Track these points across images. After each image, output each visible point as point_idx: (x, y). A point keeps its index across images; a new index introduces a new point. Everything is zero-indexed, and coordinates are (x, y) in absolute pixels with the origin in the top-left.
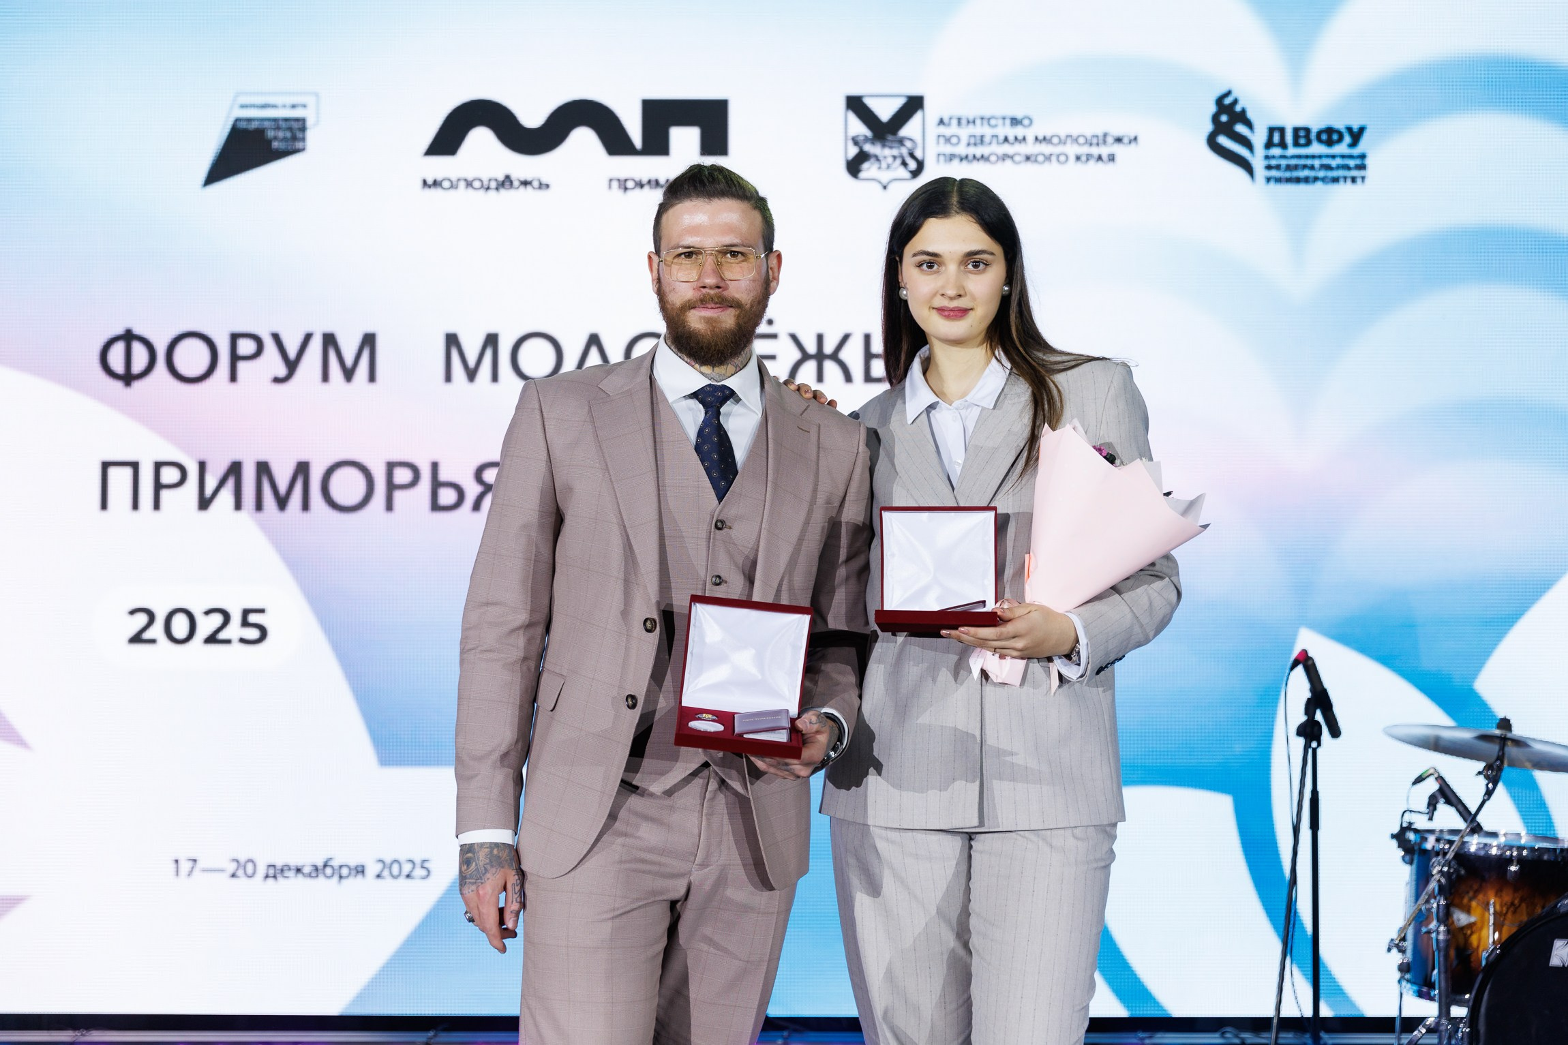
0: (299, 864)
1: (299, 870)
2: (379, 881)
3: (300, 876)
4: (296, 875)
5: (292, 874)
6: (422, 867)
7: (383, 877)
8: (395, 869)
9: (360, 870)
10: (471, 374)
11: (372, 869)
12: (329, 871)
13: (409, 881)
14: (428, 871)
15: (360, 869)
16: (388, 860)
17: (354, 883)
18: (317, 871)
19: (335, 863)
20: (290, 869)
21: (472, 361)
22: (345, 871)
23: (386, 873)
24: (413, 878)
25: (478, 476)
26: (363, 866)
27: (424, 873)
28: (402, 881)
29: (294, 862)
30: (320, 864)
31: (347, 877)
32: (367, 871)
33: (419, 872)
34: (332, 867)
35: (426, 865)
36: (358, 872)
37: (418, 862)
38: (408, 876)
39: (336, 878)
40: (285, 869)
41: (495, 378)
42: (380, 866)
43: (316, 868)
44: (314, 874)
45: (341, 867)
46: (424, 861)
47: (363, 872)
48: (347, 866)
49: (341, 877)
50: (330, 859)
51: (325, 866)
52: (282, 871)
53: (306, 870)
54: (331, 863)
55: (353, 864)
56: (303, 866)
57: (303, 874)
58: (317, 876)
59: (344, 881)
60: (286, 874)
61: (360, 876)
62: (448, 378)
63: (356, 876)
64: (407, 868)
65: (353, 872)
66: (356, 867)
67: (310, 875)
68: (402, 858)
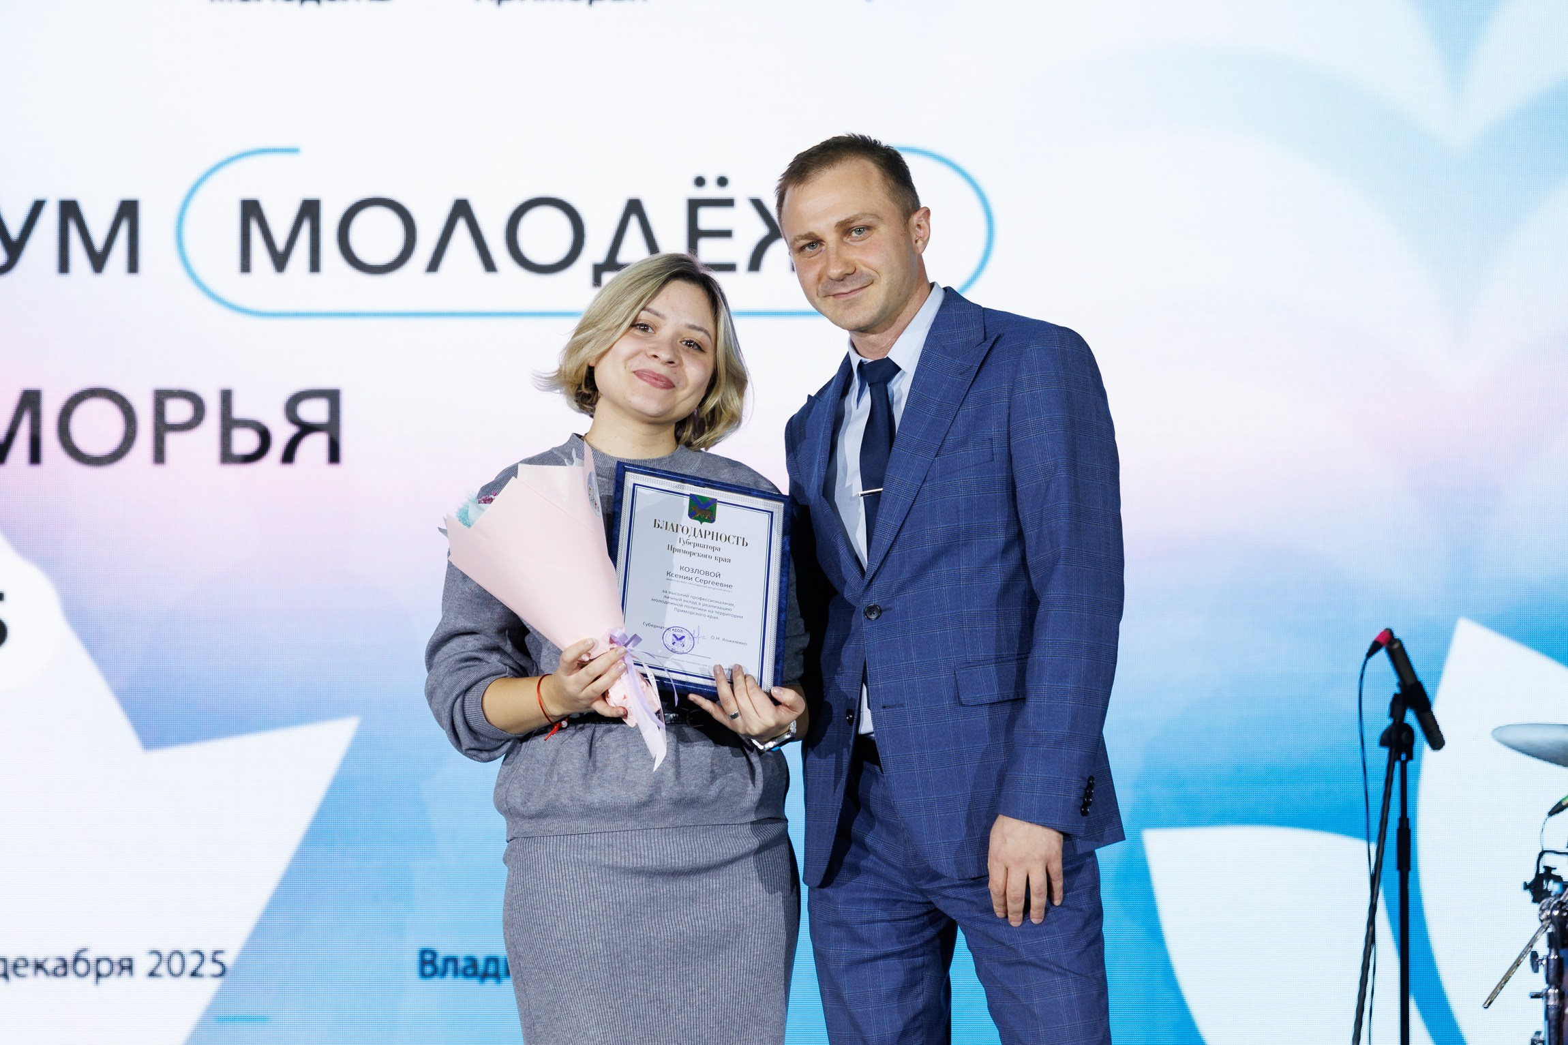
0: (40, 959)
1: (39, 966)
2: (153, 980)
3: (41, 973)
4: (36, 973)
5: (29, 971)
6: (214, 961)
7: (159, 976)
8: (176, 964)
9: (127, 966)
10: (280, 261)
11: (143, 964)
12: (81, 967)
13: (195, 980)
14: (222, 964)
15: (126, 963)
16: (165, 953)
17: (116, 984)
18: (65, 967)
19: (91, 956)
20: (27, 965)
21: (280, 244)
22: (104, 968)
23: (163, 969)
24: (201, 976)
25: (291, 409)
26: (130, 960)
27: (217, 969)
28: (186, 978)
29: (32, 955)
30: (69, 958)
31: (108, 975)
32: (136, 967)
33: (210, 968)
34: (86, 961)
35: (219, 957)
36: (123, 968)
37: (208, 956)
38: (194, 974)
39: (92, 976)
40: (21, 963)
41: (315, 266)
42: (155, 958)
43: (65, 965)
44: (61, 971)
45: (98, 961)
46: (216, 953)
47: (130, 968)
48: (108, 959)
49: (99, 975)
50: (84, 950)
51: (76, 959)
52: (15, 966)
53: (50, 966)
54: (84, 955)
55: (115, 957)
56: (46, 960)
57: (46, 972)
58: (65, 974)
59: (103, 981)
60: (21, 971)
61: (126, 973)
62: (246, 267)
63: (120, 974)
64: (192, 962)
65: (117, 969)
66: (120, 962)
67: (55, 974)
68: (186, 949)
